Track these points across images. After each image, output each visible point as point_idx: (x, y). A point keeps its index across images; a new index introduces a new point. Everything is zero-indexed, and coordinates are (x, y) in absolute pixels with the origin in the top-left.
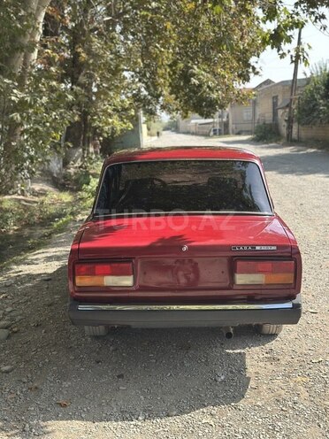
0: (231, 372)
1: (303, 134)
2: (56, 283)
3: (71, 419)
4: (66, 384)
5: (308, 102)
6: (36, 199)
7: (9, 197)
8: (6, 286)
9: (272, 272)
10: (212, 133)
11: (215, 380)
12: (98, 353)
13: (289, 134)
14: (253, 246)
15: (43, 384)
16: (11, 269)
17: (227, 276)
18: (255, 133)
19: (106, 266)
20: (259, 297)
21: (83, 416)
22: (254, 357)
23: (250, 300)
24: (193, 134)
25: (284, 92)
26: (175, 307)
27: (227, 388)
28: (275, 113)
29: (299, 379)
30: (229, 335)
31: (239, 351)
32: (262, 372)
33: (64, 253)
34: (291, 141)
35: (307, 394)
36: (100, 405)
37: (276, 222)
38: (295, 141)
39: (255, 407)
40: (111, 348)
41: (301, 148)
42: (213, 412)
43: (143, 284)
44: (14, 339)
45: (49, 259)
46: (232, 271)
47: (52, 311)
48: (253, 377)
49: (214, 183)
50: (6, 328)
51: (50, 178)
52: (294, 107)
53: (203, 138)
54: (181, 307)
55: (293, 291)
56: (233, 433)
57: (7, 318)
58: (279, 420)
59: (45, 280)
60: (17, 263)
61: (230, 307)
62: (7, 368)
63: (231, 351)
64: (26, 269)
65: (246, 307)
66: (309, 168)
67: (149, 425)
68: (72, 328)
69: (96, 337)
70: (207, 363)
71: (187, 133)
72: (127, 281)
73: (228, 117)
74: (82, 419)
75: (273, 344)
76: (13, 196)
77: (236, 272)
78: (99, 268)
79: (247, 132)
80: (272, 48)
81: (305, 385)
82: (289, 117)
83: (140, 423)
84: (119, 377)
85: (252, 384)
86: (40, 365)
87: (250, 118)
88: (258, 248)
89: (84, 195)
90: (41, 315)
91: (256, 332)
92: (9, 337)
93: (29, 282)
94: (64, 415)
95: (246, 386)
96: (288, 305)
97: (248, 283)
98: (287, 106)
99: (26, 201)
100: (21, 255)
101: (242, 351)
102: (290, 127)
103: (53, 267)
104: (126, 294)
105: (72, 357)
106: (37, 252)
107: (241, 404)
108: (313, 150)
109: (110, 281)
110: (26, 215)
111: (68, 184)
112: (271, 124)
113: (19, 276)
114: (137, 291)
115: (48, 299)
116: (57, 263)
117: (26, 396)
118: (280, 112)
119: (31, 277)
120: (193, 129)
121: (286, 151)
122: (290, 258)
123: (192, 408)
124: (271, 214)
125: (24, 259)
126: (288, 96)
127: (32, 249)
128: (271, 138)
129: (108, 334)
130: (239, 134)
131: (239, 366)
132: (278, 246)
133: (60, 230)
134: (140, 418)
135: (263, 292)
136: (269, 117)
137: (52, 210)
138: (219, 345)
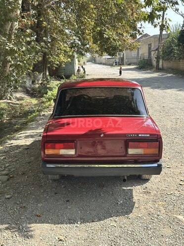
0: (125, 199)
1: (165, 65)
2: (32, 151)
3: (43, 223)
4: (40, 205)
5: (168, 48)
6: (18, 102)
7: (3, 101)
8: (5, 152)
9: (147, 148)
10: (114, 64)
11: (117, 203)
12: (56, 189)
13: (158, 65)
14: (138, 134)
15: (27, 205)
16: (7, 142)
17: (123, 149)
18: (138, 65)
19: (61, 144)
20: (140, 161)
21: (49, 221)
22: (137, 191)
23: (136, 162)
24: (104, 64)
25: (155, 42)
26: (97, 166)
27: (123, 207)
28: (150, 53)
29: (160, 203)
30: (124, 180)
31: (129, 188)
32: (141, 199)
33: (35, 133)
34: (158, 69)
35: (165, 211)
36: (58, 216)
37: (149, 121)
38: (161, 69)
39: (138, 218)
40: (63, 186)
41: (163, 73)
42: (116, 220)
43: (80, 154)
44: (11, 181)
45: (27, 137)
46: (127, 147)
47: (30, 166)
48: (137, 201)
49: (117, 99)
50: (7, 175)
51: (25, 90)
52: (160, 50)
53: (109, 67)
54: (100, 166)
55: (158, 158)
56: (126, 230)
57: (6, 170)
58: (150, 224)
59: (25, 149)
60: (10, 139)
61: (125, 166)
62: (8, 196)
63: (125, 188)
64: (15, 143)
65: (133, 166)
66: (168, 86)
67: (83, 226)
68: (42, 175)
69: (54, 180)
70: (112, 194)
71: (101, 64)
72: (72, 152)
73: (123, 55)
74: (49, 223)
75: (147, 185)
76: (5, 101)
77: (128, 148)
78: (57, 145)
79: (134, 64)
80: (149, 22)
81: (163, 206)
82: (158, 56)
83: (78, 225)
84: (67, 201)
85: (136, 205)
86: (26, 195)
87: (136, 56)
88: (140, 135)
89: (44, 100)
90: (24, 168)
91: (139, 179)
92: (8, 180)
93: (17, 150)
94: (39, 221)
95: (133, 206)
96: (155, 165)
97: (134, 153)
98: (157, 50)
99: (12, 103)
100: (12, 134)
101: (131, 188)
102: (158, 62)
103: (29, 141)
104: (71, 159)
105: (42, 191)
106: (20, 133)
107: (131, 215)
108: (170, 75)
109: (63, 152)
110: (13, 112)
111: (35, 94)
112: (147, 60)
113: (11, 146)
114: (77, 157)
115: (28, 159)
116: (31, 139)
117: (19, 211)
118: (153, 53)
119: (18, 147)
120: (104, 62)
121: (155, 75)
122: (157, 141)
123: (105, 218)
124: (147, 116)
125: (13, 137)
126: (157, 44)
127: (17, 131)
128: (147, 68)
129: (61, 178)
130: (129, 65)
131: (129, 196)
132: (150, 135)
133: (32, 120)
134: (79, 223)
135: (143, 158)
136: (146, 56)
137: (27, 109)
138: (119, 185)
